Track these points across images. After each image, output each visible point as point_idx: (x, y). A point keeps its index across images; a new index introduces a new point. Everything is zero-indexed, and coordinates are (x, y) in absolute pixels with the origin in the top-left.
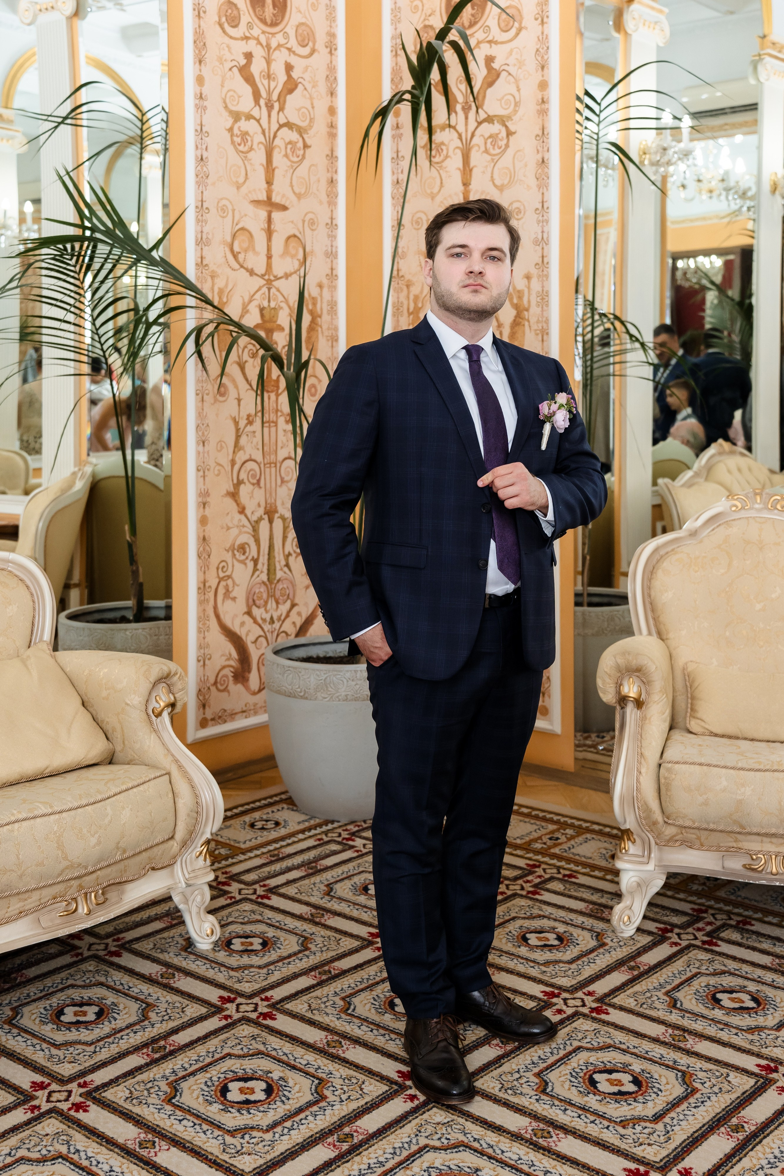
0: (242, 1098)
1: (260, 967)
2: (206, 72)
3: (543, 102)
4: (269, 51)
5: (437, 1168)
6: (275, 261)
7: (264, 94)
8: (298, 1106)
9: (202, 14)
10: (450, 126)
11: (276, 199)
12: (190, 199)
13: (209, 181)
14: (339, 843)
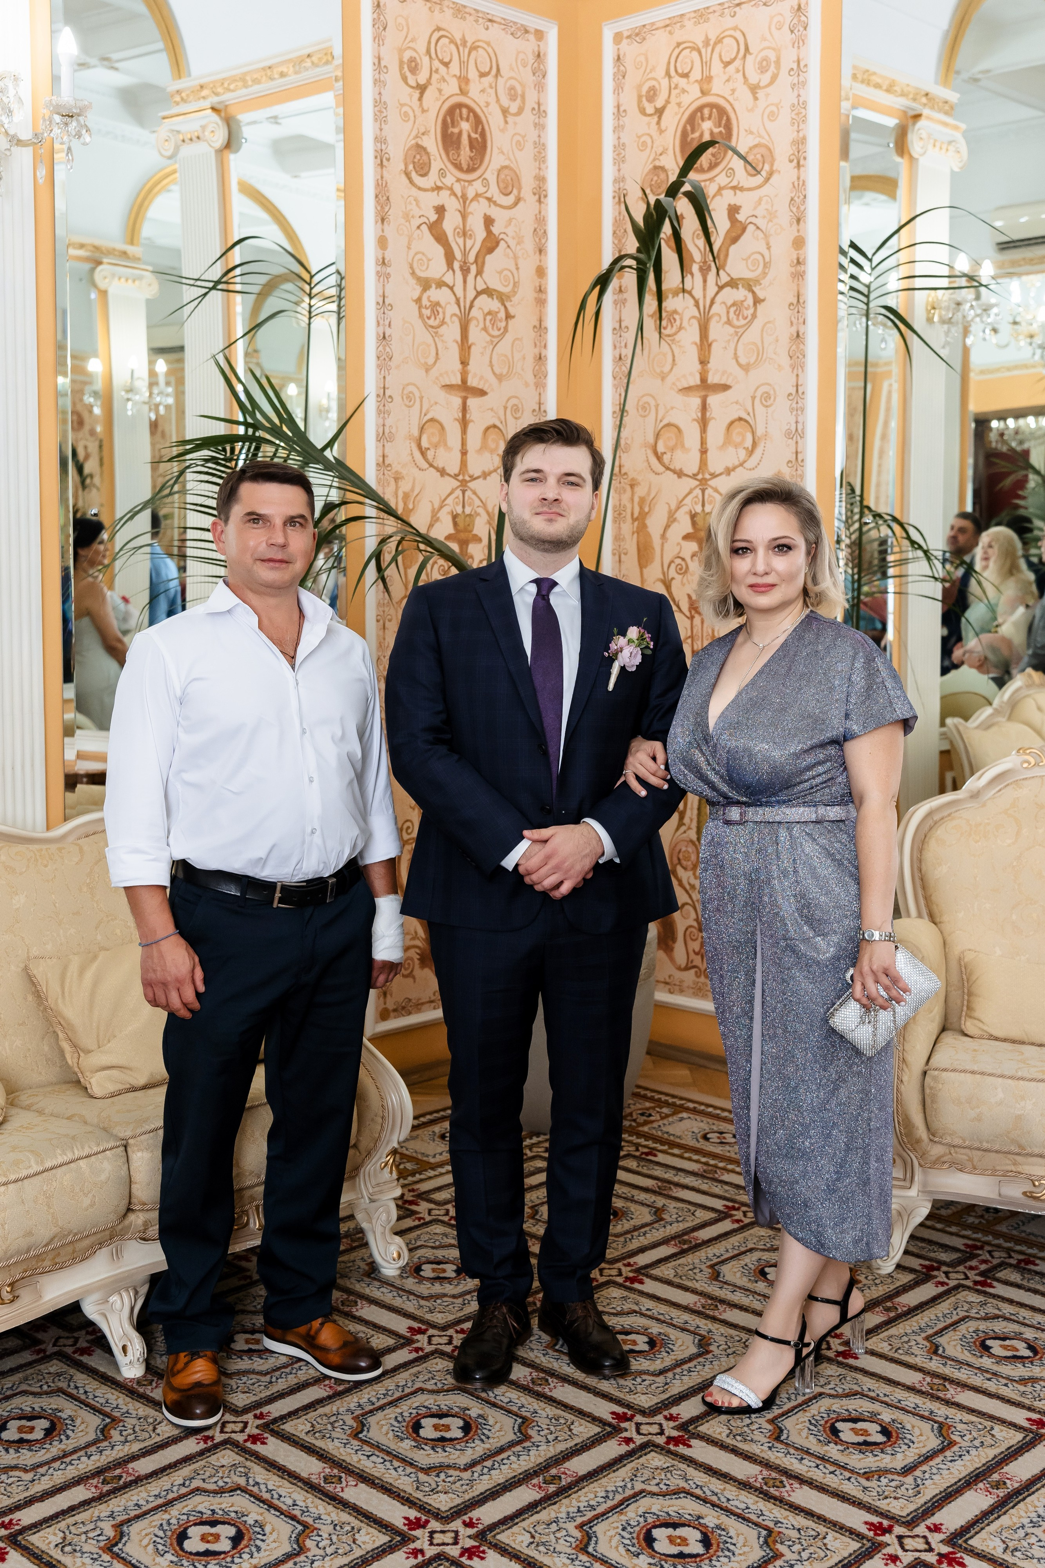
0: (437, 1435)
1: (454, 1297)
2: (390, 231)
3: (798, 262)
4: (464, 202)
5: (655, 1514)
6: (471, 457)
7: (458, 255)
8: (499, 1445)
9: (385, 162)
10: (684, 290)
11: (472, 382)
12: (371, 386)
13: (393, 364)
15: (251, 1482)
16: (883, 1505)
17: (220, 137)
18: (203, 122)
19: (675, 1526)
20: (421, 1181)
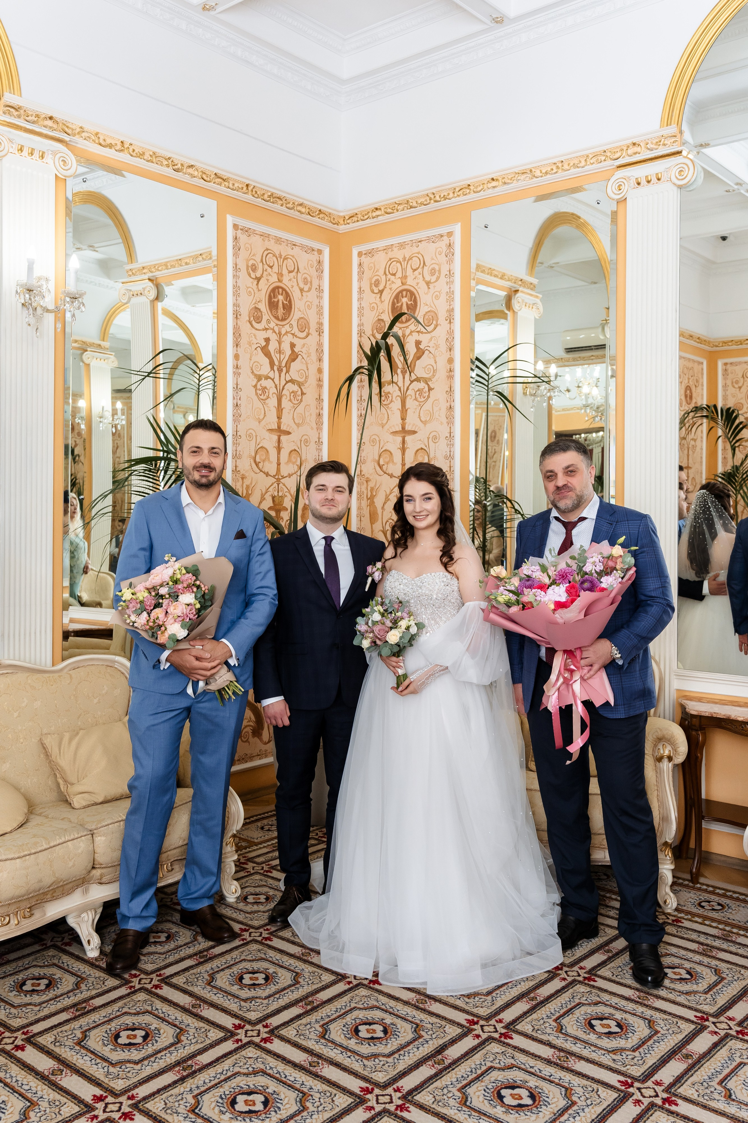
0: (252, 982)
1: (264, 912)
2: (240, 351)
3: (450, 371)
4: (280, 336)
5: (360, 1019)
6: (282, 466)
7: (276, 363)
8: (283, 987)
9: (239, 316)
10: (393, 382)
11: (283, 427)
13: (242, 419)
14: (316, 839)
15: (154, 1008)
16: (475, 1011)
17: (153, 294)
18: (144, 286)
19: (370, 1024)
20: (250, 852)
